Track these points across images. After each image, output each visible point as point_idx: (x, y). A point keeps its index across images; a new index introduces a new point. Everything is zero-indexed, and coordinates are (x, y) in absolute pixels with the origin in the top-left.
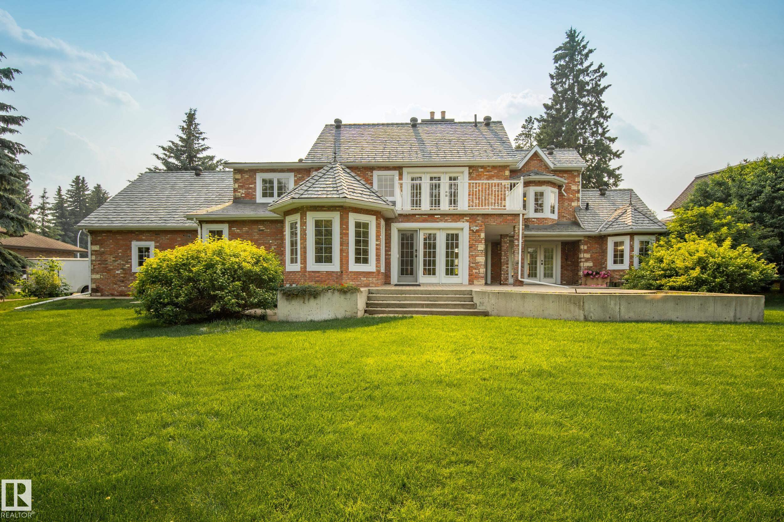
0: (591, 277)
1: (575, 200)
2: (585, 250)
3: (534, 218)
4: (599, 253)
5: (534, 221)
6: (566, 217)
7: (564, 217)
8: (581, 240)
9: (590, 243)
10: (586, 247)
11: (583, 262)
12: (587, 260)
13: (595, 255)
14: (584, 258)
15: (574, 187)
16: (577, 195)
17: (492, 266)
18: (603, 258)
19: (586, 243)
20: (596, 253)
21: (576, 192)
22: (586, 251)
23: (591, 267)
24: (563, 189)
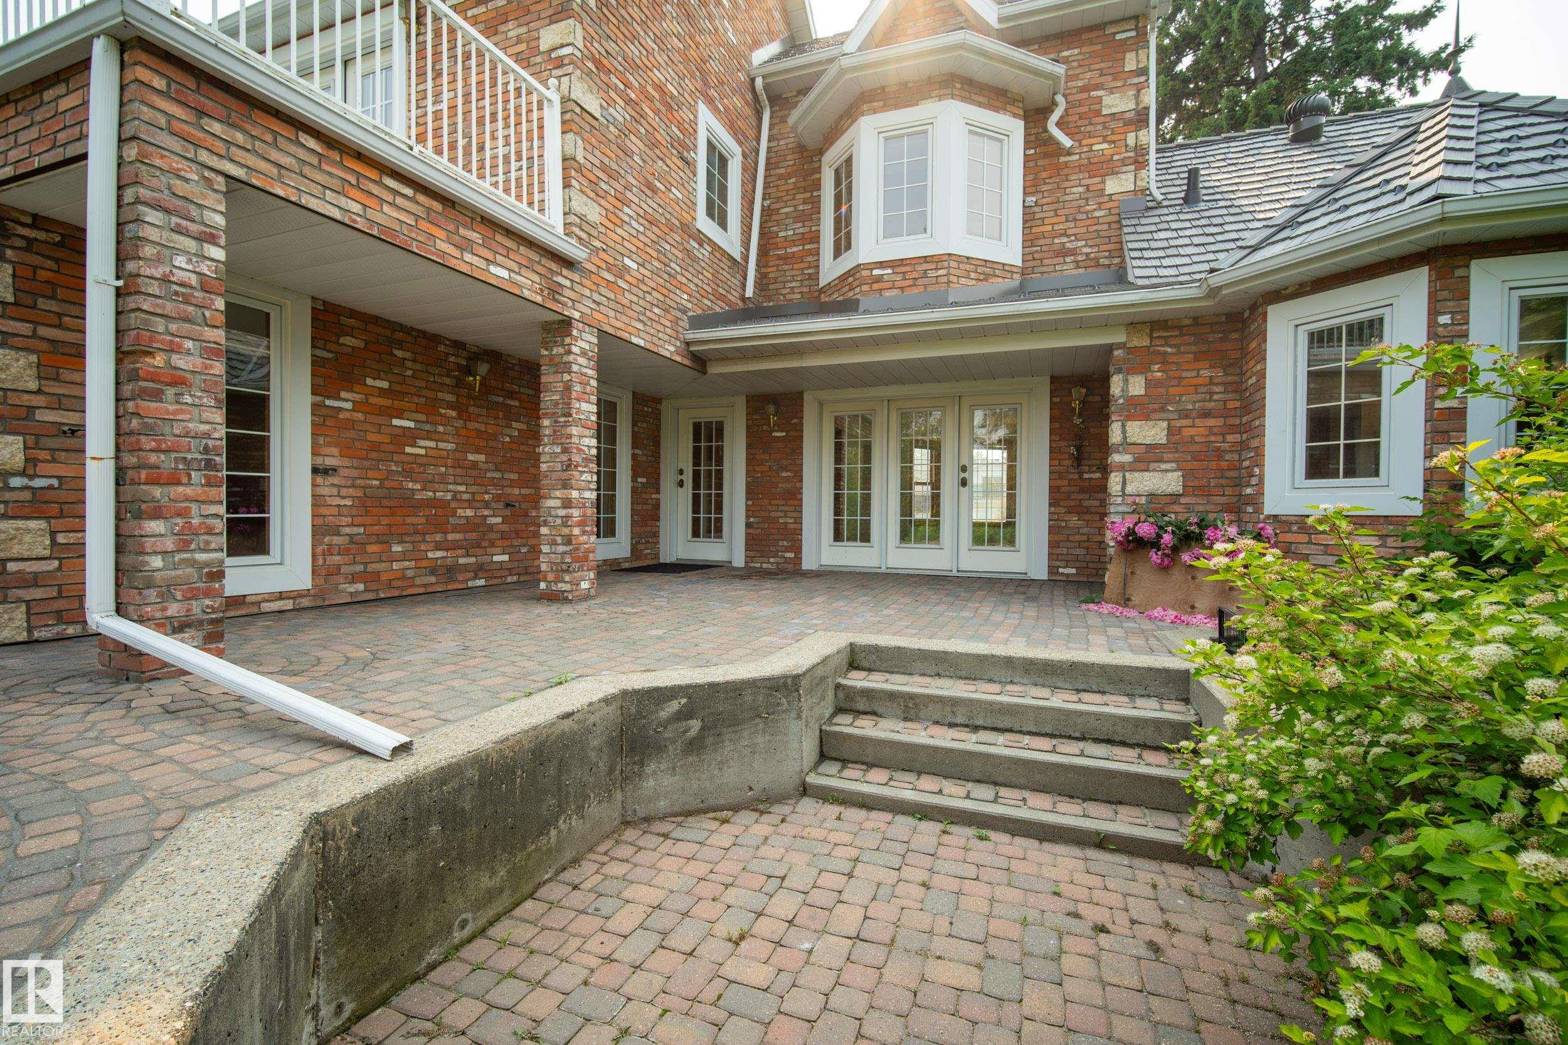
0: (1155, 557)
1: (1124, 162)
2: (1132, 401)
3: (881, 265)
4: (1225, 413)
5: (879, 279)
6: (1073, 252)
7: (1063, 253)
8: (1110, 348)
9: (1164, 359)
10: (1137, 386)
11: (1122, 468)
12: (1147, 458)
13: (1196, 430)
14: (1126, 445)
15: (1117, 103)
16: (1131, 139)
17: (750, 492)
18: (1243, 446)
19: (1138, 363)
20: (1205, 414)
21: (1128, 123)
22: (1138, 410)
23: (1174, 498)
24: (1055, 117)
